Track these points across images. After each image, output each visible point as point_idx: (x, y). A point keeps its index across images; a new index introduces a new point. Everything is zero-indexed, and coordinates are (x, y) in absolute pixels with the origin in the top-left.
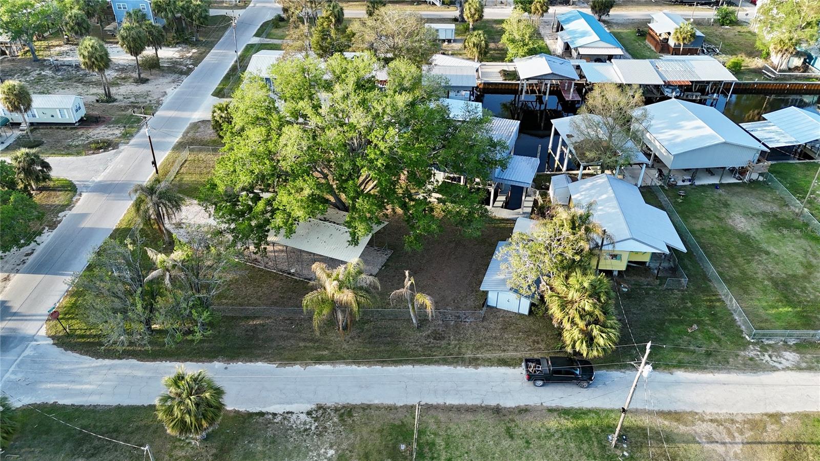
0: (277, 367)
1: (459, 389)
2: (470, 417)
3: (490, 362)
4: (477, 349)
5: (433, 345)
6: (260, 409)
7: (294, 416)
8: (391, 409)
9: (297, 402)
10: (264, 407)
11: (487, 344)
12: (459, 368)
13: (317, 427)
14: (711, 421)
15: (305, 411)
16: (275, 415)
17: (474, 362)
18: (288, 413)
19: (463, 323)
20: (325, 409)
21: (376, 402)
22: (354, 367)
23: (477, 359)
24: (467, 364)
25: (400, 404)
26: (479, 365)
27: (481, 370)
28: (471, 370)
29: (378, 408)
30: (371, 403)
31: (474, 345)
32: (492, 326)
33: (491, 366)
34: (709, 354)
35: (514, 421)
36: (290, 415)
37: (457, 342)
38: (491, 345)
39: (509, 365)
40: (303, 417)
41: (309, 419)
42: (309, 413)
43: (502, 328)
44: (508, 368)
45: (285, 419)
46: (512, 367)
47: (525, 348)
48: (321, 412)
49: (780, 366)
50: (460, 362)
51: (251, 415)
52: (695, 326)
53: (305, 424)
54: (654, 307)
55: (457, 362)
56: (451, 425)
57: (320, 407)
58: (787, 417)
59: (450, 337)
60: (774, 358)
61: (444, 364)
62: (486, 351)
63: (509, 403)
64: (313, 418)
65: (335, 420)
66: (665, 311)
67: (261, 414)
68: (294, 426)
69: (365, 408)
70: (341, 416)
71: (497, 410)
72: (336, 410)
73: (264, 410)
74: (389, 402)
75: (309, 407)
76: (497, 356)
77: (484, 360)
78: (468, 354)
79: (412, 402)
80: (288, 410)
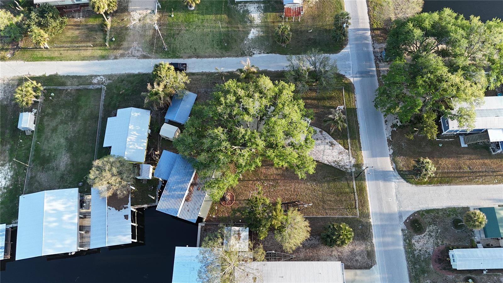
1: (208, 64)
2: (207, 54)
3: (198, 74)
4: (201, 79)
5: (217, 80)
7: (258, 53)
8: (229, 56)
9: (258, 57)
12: (208, 71)
13: (251, 49)
14: (135, 56)
16: (264, 53)
17: (203, 74)
18: (260, 54)
21: (234, 58)
23: (202, 75)
24: (205, 73)
25: (227, 58)
26: (201, 73)
27: (201, 71)
28: (204, 71)
29: (234, 56)
30: (236, 58)
34: (122, 81)
35: (193, 53)
37: (208, 81)
39: (191, 73)
40: (255, 52)
41: (253, 52)
42: (254, 54)
45: (261, 52)
48: (250, 54)
49: (102, 77)
50: (207, 73)
51: (271, 53)
52: (121, 93)
53: (254, 50)
54: (131, 102)
55: (209, 73)
56: (212, 51)
57: (251, 56)
58: (112, 58)
60: (101, 80)
61: (213, 73)
63: (194, 59)
65: (246, 52)
67: (268, 53)
68: (257, 50)
69: (237, 56)
70: (244, 53)
71: (198, 57)
72: (246, 55)
73: (267, 54)
74: (230, 58)
75: (254, 56)
76: (195, 77)
77: (199, 74)
78: (204, 77)
79: (223, 59)
80: (260, 55)
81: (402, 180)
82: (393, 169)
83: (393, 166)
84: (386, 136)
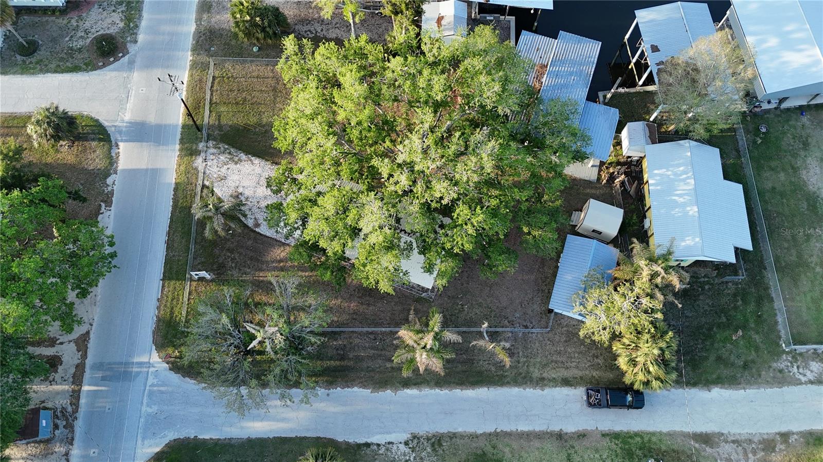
0: (371, 392)
1: (529, 413)
2: (537, 443)
3: (555, 382)
4: (545, 366)
6: (366, 440)
7: (395, 447)
8: (474, 437)
9: (394, 432)
10: (369, 438)
11: (552, 361)
12: (528, 390)
13: (415, 458)
14: (733, 442)
15: (403, 441)
16: (378, 445)
17: (541, 382)
18: (389, 443)
19: (530, 335)
20: (418, 438)
21: (460, 430)
22: (437, 390)
23: (543, 379)
24: (535, 385)
25: (480, 432)
26: (545, 385)
27: (547, 391)
28: (538, 391)
29: (462, 436)
30: (456, 431)
31: (540, 363)
32: (557, 338)
33: (556, 387)
34: (746, 366)
35: (573, 447)
36: (391, 445)
37: (525, 359)
38: (556, 362)
39: (571, 385)
40: (402, 447)
41: (407, 450)
42: (406, 443)
43: (566, 341)
44: (570, 388)
45: (387, 450)
46: (573, 387)
47: (585, 363)
48: (415, 441)
49: (803, 379)
50: (529, 383)
51: (359, 446)
52: (740, 333)
53: (405, 455)
54: (706, 307)
55: (526, 383)
56: (523, 454)
57: (414, 437)
58: (795, 436)
59: (518, 353)
60: (801, 370)
61: (516, 386)
62: (552, 369)
63: (570, 428)
64: (410, 448)
65: (429, 450)
66: (716, 313)
67: (368, 445)
68: (396, 457)
69: (453, 436)
70: (433, 445)
71: (560, 436)
72: (428, 439)
73: (369, 441)
74: (470, 429)
75: (406, 436)
76: (561, 375)
77: (550, 380)
78: (536, 374)
79: (490, 429)
80: (388, 440)
81: (106, 124)
82: (117, 145)
83: (117, 151)
84: (112, 213)
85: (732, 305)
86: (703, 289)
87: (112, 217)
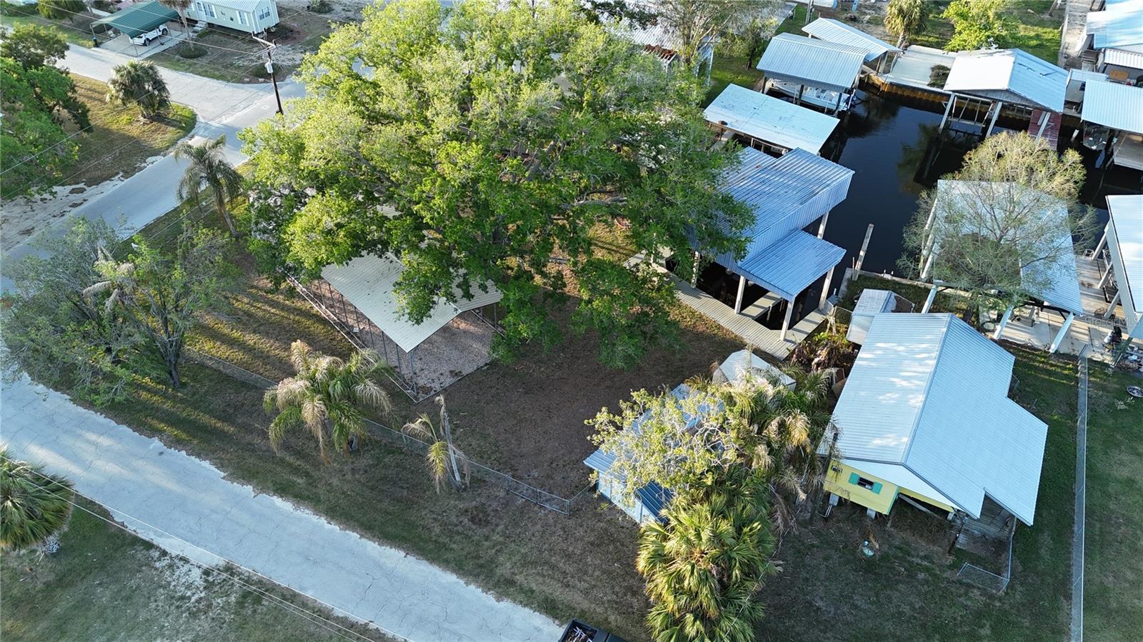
0: (224, 478)
1: (446, 625)
3: (529, 598)
4: (526, 563)
5: (460, 529)
6: (153, 537)
7: (187, 567)
9: (205, 547)
10: (161, 536)
11: (546, 563)
12: (472, 587)
13: (200, 599)
15: (205, 566)
16: (164, 553)
17: (504, 587)
18: (182, 559)
19: (536, 508)
20: (233, 574)
21: (309, 594)
22: (323, 521)
23: (511, 583)
24: (490, 586)
25: (339, 612)
26: (508, 595)
27: (506, 605)
28: (489, 599)
29: (303, 605)
30: (301, 593)
31: (525, 556)
32: (580, 532)
33: (525, 606)
36: (182, 563)
37: (501, 539)
38: (553, 567)
39: (555, 617)
40: (196, 575)
41: (199, 582)
42: (207, 572)
43: (592, 544)
44: (551, 620)
45: (170, 566)
46: (557, 622)
47: (606, 594)
48: (224, 576)
50: (482, 577)
51: (136, 541)
53: (189, 586)
54: (906, 609)
55: (476, 576)
57: (229, 569)
59: (497, 525)
61: (455, 571)
62: (538, 574)
64: (206, 581)
65: (233, 599)
66: (923, 626)
67: (149, 546)
68: (173, 584)
69: (289, 597)
70: (246, 594)
72: (246, 582)
73: (155, 540)
74: (325, 602)
75: (216, 560)
76: (548, 590)
77: (521, 590)
78: (504, 568)
79: (359, 617)
80: (185, 554)
84: (120, 184)
85: (966, 629)
86: (911, 575)
87: (117, 187)
